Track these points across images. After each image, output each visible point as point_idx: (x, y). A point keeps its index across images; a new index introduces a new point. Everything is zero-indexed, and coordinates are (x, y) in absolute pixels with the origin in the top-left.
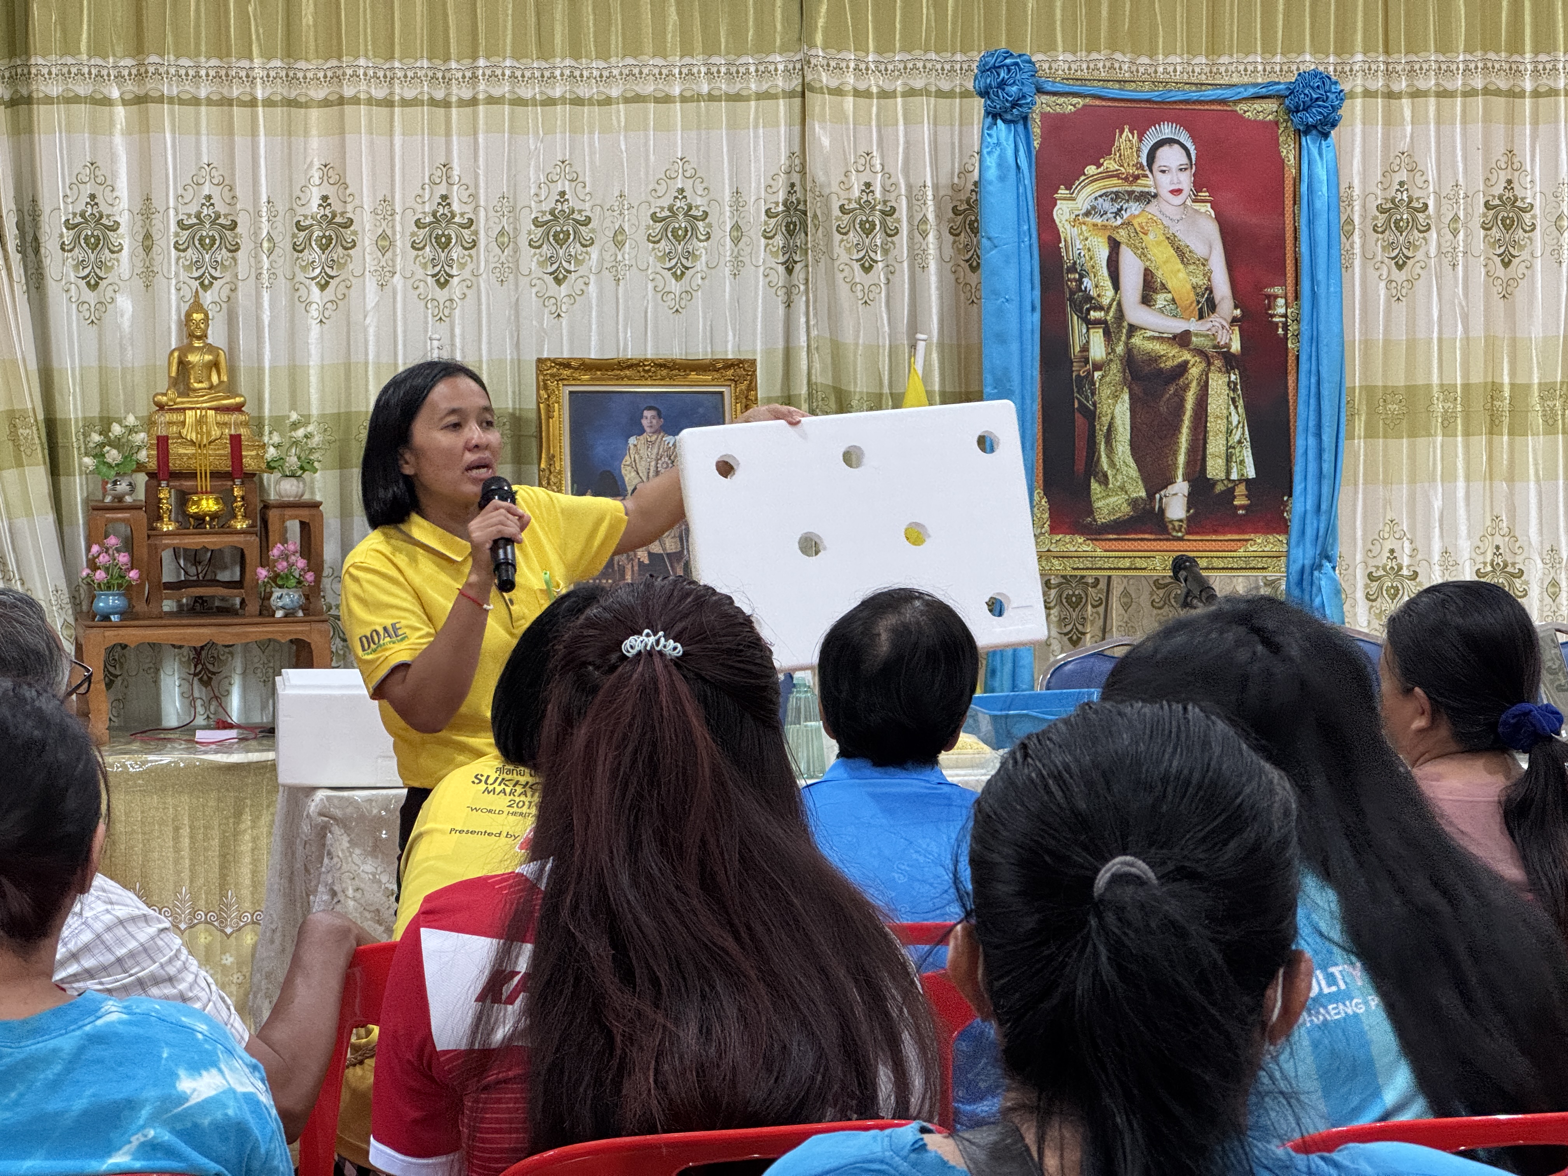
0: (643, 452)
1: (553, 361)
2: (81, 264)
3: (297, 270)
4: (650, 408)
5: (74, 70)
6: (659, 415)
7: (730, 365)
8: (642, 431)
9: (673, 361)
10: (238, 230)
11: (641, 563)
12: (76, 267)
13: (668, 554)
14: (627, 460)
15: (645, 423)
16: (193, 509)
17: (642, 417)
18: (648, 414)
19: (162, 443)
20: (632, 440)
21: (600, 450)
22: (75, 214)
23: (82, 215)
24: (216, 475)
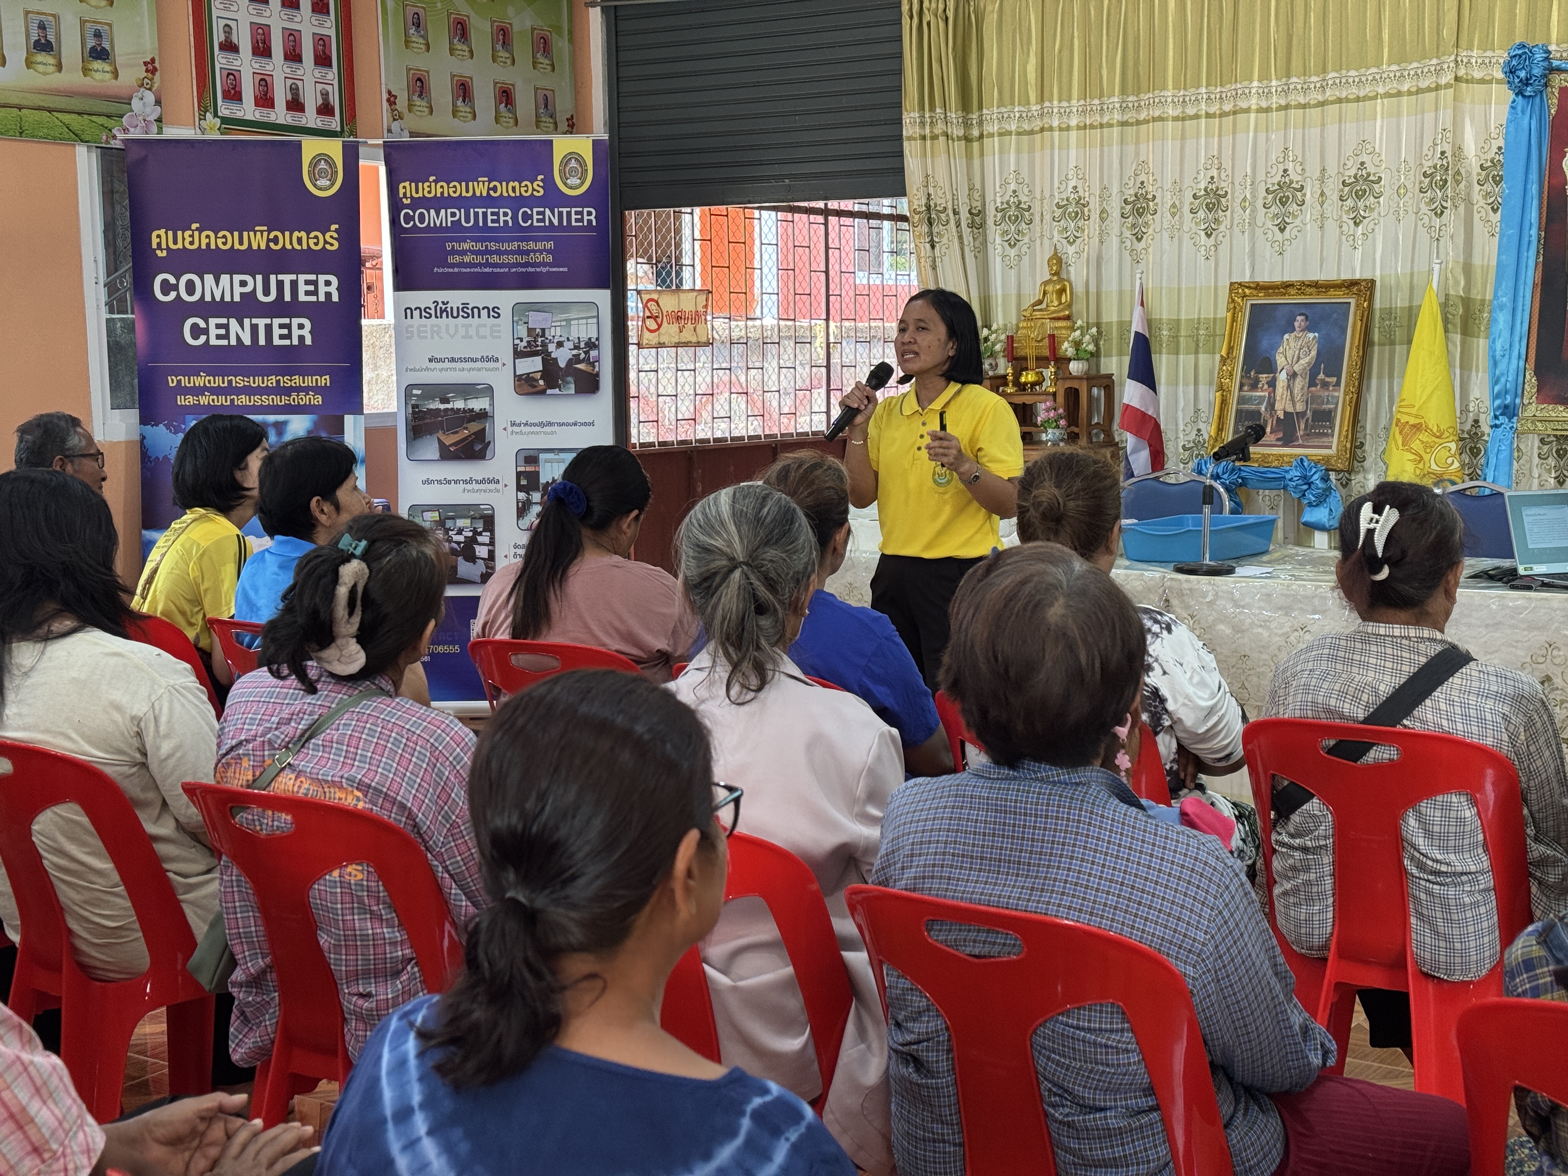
0: (1292, 344)
1: (1240, 284)
2: (1006, 232)
3: (1124, 229)
4: (1301, 314)
5: (1006, 115)
6: (1307, 319)
7: (1353, 283)
8: (1294, 330)
9: (1317, 282)
10: (1090, 206)
11: (1278, 418)
12: (1002, 235)
13: (1297, 413)
14: (1281, 349)
15: (1296, 324)
16: (1023, 379)
17: (1295, 320)
18: (1299, 318)
19: (1010, 339)
20: (1286, 336)
21: (1265, 344)
22: (1002, 203)
23: (1008, 203)
24: (1038, 359)
